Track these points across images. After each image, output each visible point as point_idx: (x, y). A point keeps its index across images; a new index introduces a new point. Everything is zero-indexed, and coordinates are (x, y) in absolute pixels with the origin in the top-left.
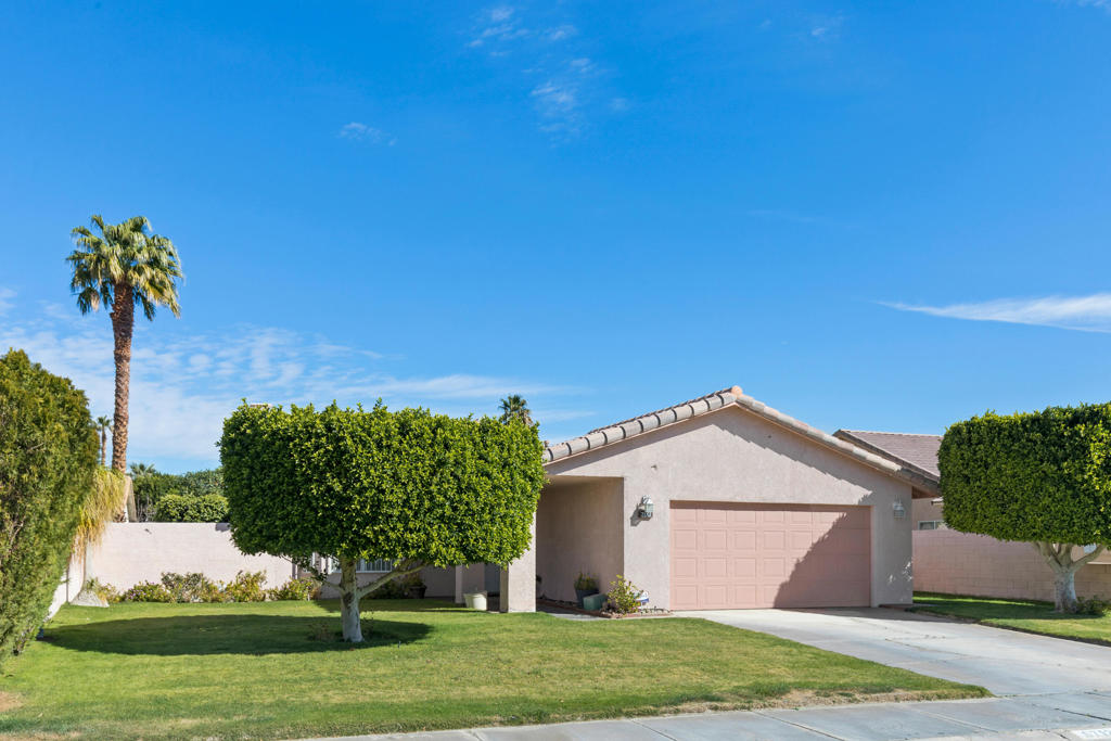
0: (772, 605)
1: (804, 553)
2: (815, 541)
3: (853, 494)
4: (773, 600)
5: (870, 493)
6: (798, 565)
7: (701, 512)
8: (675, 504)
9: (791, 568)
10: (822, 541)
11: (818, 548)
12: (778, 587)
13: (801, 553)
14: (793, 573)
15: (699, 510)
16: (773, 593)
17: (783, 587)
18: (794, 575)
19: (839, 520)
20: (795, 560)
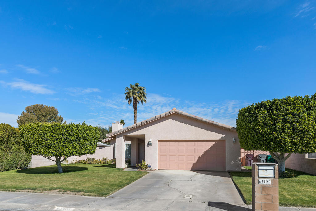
0: (190, 169)
1: (202, 154)
2: (205, 151)
3: (218, 136)
4: (191, 168)
5: (224, 136)
6: (199, 158)
7: (168, 143)
8: (159, 141)
9: (197, 159)
10: (207, 151)
11: (206, 153)
12: (193, 164)
13: (201, 155)
14: (198, 160)
15: (167, 143)
16: (191, 166)
17: (194, 164)
18: (198, 161)
19: (214, 145)
20: (198, 156)
